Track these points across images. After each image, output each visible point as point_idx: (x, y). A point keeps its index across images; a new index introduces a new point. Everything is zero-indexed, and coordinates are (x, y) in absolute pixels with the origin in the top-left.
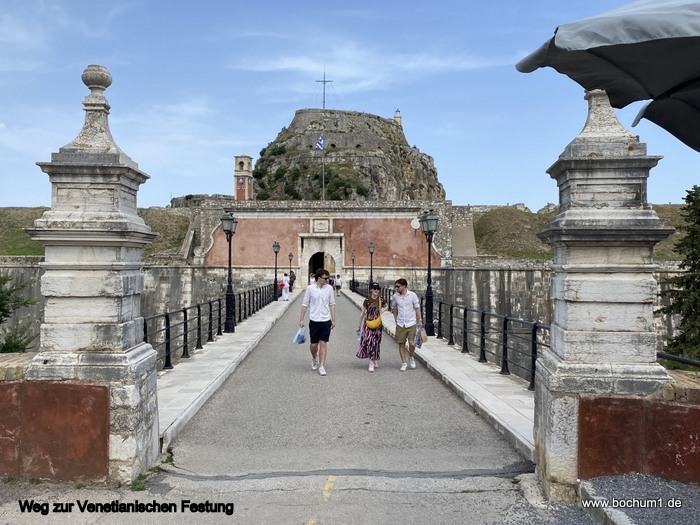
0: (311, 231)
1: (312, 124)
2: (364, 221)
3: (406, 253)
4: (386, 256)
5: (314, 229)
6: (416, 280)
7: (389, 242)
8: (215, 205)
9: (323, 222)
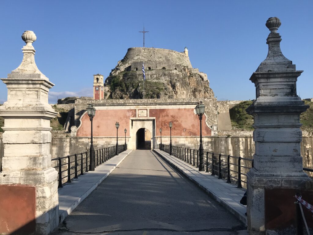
1: (137, 56)
2: (167, 110)
3: (191, 128)
4: (180, 130)
5: (138, 115)
6: (197, 143)
7: (181, 122)
8: (82, 103)
9: (143, 111)
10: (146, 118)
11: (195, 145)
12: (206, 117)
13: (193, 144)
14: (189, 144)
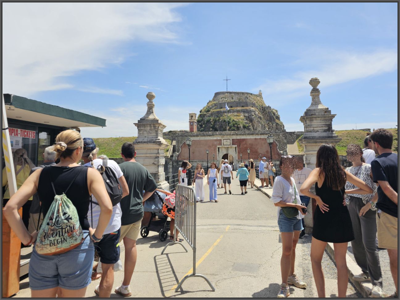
0: (222, 144)
1: (222, 98)
2: (246, 139)
3: (266, 153)
4: (256, 155)
5: (224, 143)
9: (227, 140)
10: (229, 146)
12: (278, 145)
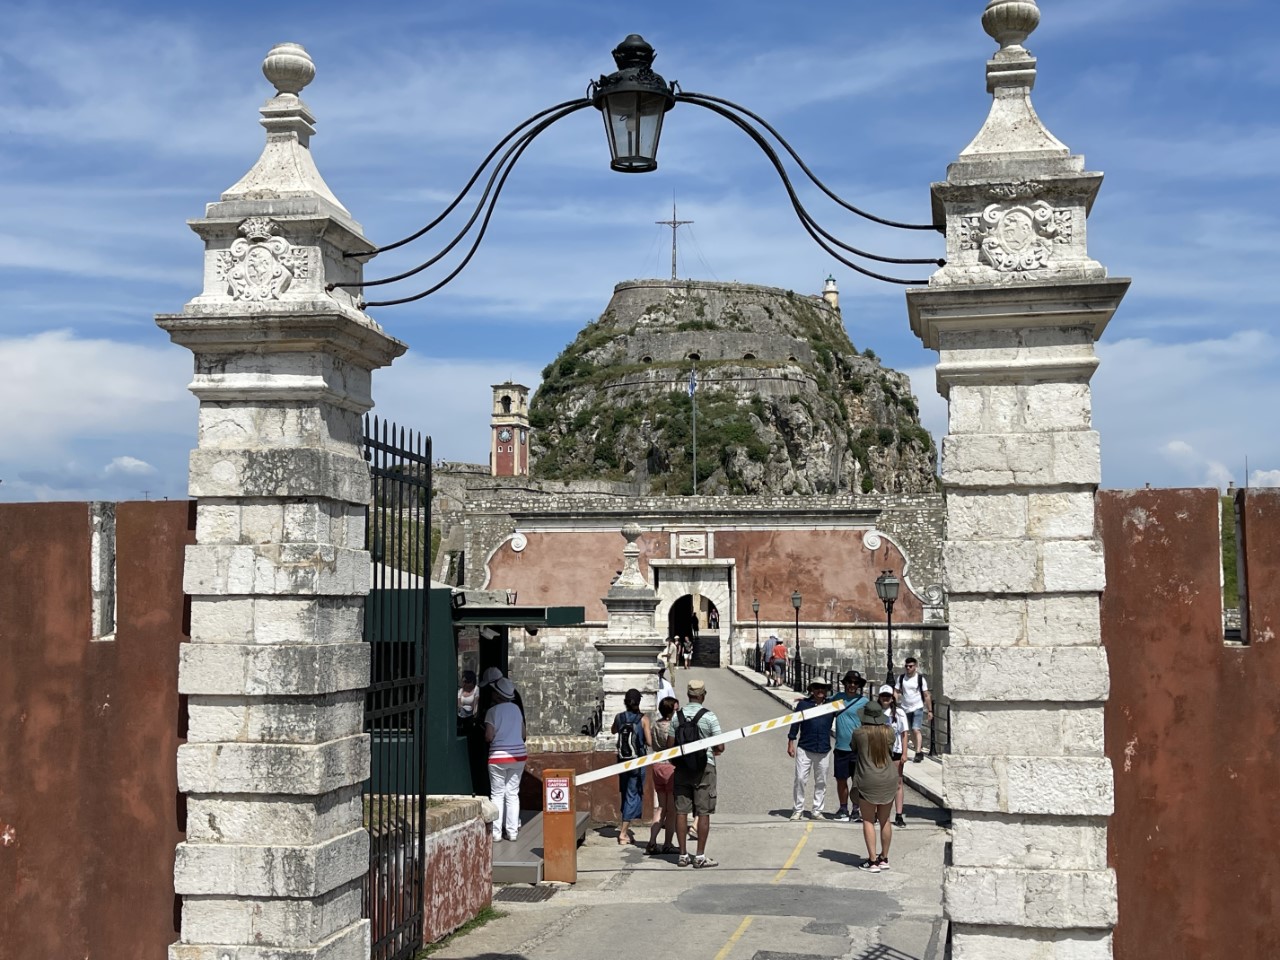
0: (673, 555)
1: (649, 311)
2: (772, 535)
3: (855, 596)
4: (816, 602)
5: (678, 550)
6: (875, 648)
7: (822, 575)
8: (490, 507)
9: (694, 537)
10: (703, 562)
11: (868, 653)
12: (907, 559)
13: (860, 651)
14: (848, 650)
